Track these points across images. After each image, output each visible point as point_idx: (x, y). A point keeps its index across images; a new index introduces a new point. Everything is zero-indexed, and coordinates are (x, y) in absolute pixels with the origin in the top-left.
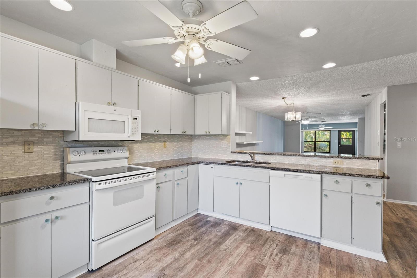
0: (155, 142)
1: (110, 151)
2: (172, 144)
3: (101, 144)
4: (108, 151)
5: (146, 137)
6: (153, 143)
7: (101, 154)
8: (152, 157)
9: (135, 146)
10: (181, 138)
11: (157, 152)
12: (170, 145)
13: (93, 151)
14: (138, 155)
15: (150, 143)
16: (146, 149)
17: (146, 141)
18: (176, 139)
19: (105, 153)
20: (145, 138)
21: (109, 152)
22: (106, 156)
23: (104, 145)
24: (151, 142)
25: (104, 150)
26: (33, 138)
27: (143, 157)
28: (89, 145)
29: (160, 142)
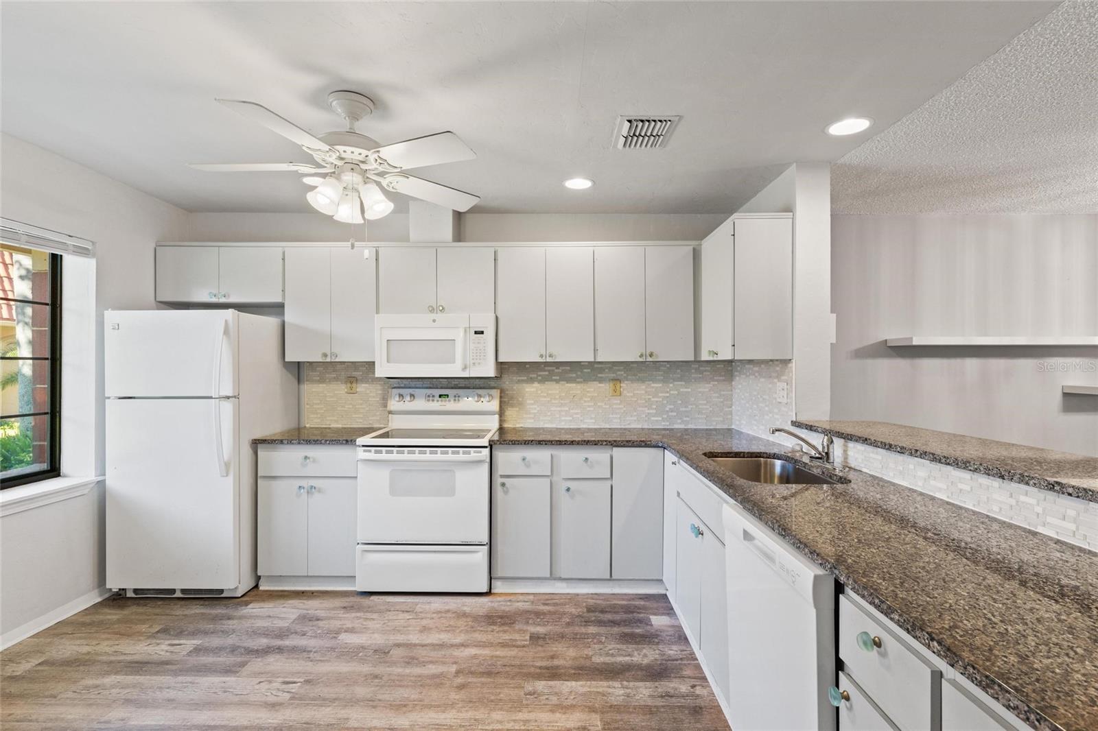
0: (584, 381)
1: (459, 397)
2: (644, 387)
3: (453, 383)
4: (455, 396)
5: (559, 369)
6: (578, 382)
7: (442, 401)
8: (575, 416)
9: (527, 390)
10: (679, 371)
11: (589, 406)
12: (633, 390)
13: (429, 396)
14: (535, 408)
15: (567, 383)
16: (557, 397)
17: (558, 378)
18: (660, 373)
19: (449, 401)
20: (553, 370)
21: (457, 398)
22: (450, 405)
23: (459, 385)
24: (569, 380)
25: (448, 395)
26: (356, 373)
27: (549, 414)
28: (433, 384)
29: (601, 380)
